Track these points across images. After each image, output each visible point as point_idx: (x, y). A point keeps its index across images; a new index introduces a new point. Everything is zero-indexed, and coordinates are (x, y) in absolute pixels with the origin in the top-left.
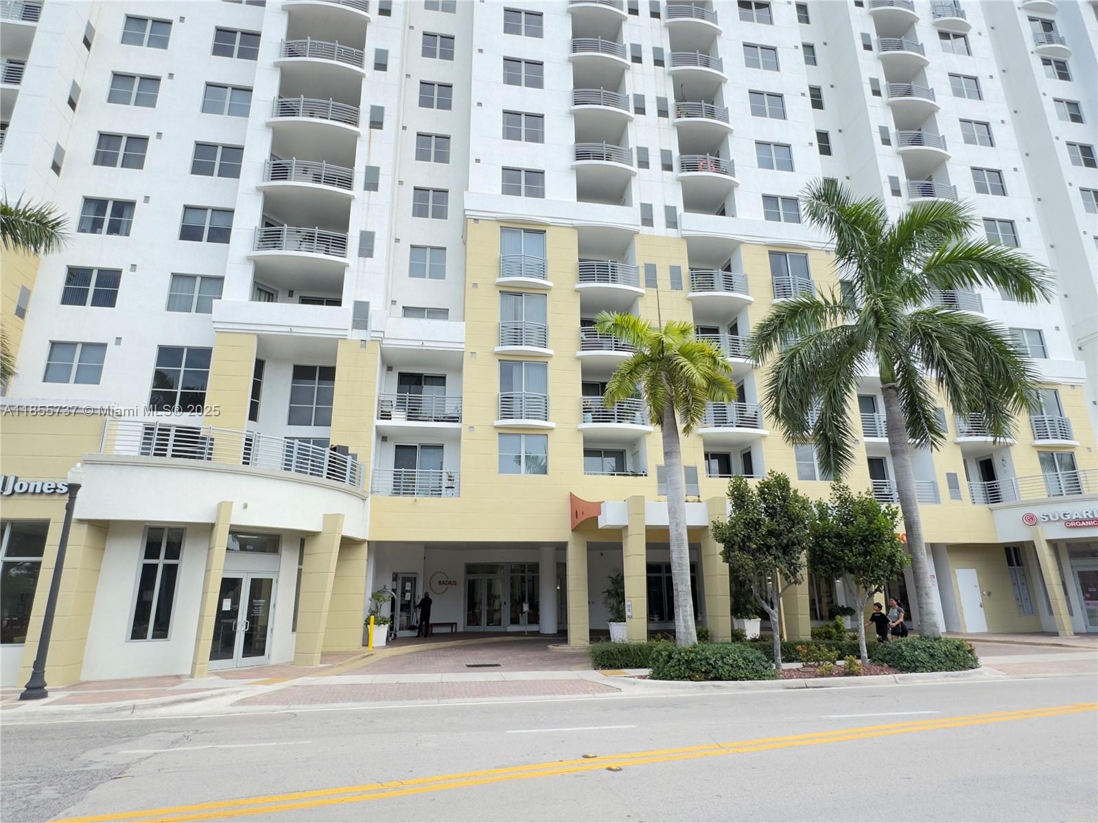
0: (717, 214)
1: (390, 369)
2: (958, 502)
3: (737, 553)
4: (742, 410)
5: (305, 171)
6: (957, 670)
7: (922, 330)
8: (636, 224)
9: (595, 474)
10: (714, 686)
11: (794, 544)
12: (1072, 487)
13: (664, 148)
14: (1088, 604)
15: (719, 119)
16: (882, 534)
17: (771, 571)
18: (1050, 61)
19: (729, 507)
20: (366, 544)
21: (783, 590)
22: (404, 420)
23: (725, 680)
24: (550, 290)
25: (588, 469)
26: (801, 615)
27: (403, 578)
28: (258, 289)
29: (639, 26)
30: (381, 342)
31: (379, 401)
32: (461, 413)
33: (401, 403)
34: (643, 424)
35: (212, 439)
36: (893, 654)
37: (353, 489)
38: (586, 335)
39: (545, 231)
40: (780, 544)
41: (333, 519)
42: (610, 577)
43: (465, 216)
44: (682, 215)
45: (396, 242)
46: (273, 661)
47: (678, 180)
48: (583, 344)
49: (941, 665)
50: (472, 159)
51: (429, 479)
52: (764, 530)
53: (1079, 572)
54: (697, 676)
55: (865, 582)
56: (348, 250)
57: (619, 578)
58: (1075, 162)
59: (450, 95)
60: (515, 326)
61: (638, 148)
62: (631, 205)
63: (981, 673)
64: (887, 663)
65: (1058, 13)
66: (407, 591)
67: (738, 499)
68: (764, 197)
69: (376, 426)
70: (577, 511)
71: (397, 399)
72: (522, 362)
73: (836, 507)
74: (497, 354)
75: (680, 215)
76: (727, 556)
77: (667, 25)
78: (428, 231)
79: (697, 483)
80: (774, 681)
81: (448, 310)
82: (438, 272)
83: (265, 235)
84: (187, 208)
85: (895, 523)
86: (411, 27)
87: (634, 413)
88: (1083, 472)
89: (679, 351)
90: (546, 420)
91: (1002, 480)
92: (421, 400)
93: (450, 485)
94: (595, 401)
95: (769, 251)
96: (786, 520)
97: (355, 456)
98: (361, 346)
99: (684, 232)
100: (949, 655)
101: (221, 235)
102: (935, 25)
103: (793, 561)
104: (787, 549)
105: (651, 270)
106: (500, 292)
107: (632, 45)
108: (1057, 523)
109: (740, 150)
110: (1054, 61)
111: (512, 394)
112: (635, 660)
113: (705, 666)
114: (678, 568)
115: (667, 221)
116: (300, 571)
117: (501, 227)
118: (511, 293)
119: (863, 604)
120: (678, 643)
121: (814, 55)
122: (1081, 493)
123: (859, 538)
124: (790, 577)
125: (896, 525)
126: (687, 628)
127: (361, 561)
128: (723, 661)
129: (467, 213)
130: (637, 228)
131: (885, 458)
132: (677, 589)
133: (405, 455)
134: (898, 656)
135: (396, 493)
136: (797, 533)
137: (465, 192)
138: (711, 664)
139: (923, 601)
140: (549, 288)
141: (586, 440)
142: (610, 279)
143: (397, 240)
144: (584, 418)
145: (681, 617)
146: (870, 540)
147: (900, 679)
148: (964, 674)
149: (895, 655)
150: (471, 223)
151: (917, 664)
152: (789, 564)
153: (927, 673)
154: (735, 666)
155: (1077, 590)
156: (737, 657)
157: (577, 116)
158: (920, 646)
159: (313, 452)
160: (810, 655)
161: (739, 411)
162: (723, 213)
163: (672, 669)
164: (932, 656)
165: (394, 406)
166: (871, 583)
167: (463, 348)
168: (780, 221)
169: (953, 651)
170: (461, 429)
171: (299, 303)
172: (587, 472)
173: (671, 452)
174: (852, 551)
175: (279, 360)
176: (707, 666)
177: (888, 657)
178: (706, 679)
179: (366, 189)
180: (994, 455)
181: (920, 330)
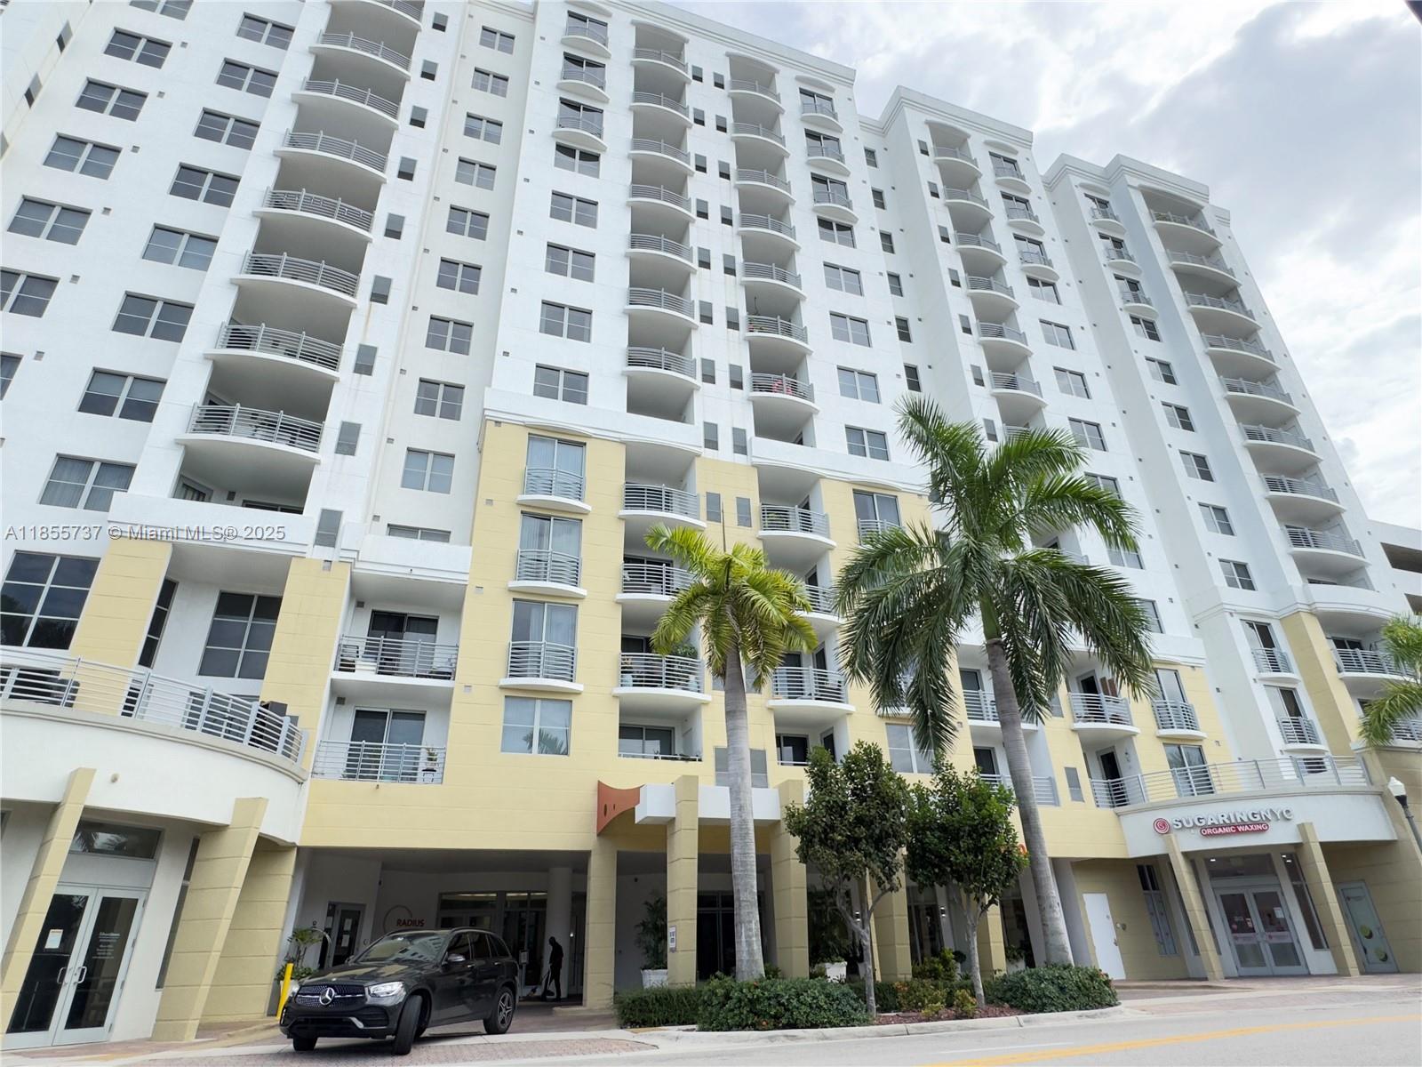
0: (794, 443)
1: (360, 604)
2: (1080, 804)
3: (817, 847)
4: (822, 679)
5: (275, 344)
6: (1093, 1009)
7: (1026, 579)
8: (697, 444)
9: (633, 757)
10: (786, 1036)
11: (888, 835)
12: (1202, 785)
13: (732, 363)
14: (1236, 938)
15: (797, 338)
16: (995, 823)
17: (861, 872)
18: (1138, 319)
19: (807, 789)
20: (294, 854)
21: (874, 903)
22: (373, 673)
23: (802, 1028)
24: (586, 514)
25: (623, 752)
26: (899, 944)
27: (344, 912)
28: (184, 485)
29: (708, 230)
30: (352, 565)
31: (339, 645)
32: (455, 668)
33: (371, 651)
34: (699, 691)
35: (77, 684)
36: (1014, 989)
37: (286, 763)
38: (629, 573)
39: (585, 444)
40: (871, 837)
41: (249, 806)
42: (646, 903)
43: (484, 416)
44: (753, 440)
45: (388, 442)
46: (116, 1036)
47: (748, 400)
48: (625, 585)
49: (1073, 1001)
50: (499, 351)
51: (400, 758)
52: (851, 817)
53: (1222, 896)
54: (764, 1023)
55: (977, 890)
56: (322, 444)
57: (659, 904)
58: (1172, 424)
59: (478, 278)
60: (538, 556)
61: (703, 360)
62: (692, 423)
63: (1121, 1012)
64: (1007, 1002)
65: (1143, 274)
66: (346, 932)
67: (819, 777)
68: (848, 428)
69: (332, 680)
70: (606, 806)
71: (367, 644)
72: (544, 603)
73: (939, 790)
74: (511, 590)
75: (751, 439)
76: (804, 855)
77: (739, 233)
78: (432, 433)
79: (766, 773)
80: (866, 1027)
81: (450, 532)
82: (441, 485)
83: (206, 414)
84: (97, 371)
85: (1009, 810)
86: (437, 199)
87: (687, 677)
88: (1213, 767)
89: (748, 582)
90: (572, 681)
91: (1126, 777)
92: (400, 647)
93: (431, 767)
94: (638, 660)
95: (854, 490)
96: (878, 804)
97: (294, 720)
98: (324, 568)
99: (754, 460)
100: (1082, 988)
101: (142, 410)
102: (1023, 270)
103: (888, 859)
104: (880, 842)
105: (714, 501)
106: (522, 512)
107: (700, 249)
108: (1192, 831)
109: (820, 372)
110: (1143, 321)
111: (528, 644)
112: (678, 1012)
113: (775, 1007)
114: (740, 869)
115: (735, 445)
116: (184, 890)
117: (529, 434)
118: (537, 516)
119: (975, 921)
120: (739, 976)
121: (899, 285)
122: (1212, 792)
123: (967, 828)
124: (884, 882)
125: (1010, 812)
126: (751, 953)
127: (284, 879)
128: (798, 1001)
129: (486, 413)
130: (698, 449)
131: (993, 748)
132: (739, 899)
133: (369, 723)
134: (1020, 991)
135: (349, 777)
136: (892, 820)
137: (487, 389)
138: (783, 1004)
139: (1047, 916)
140: (585, 513)
141: (624, 712)
142: (664, 507)
143: (390, 440)
144: (622, 681)
145: (743, 939)
146: (981, 831)
147: (1025, 1022)
148: (1101, 1013)
149: (1017, 990)
150: (490, 425)
151: (1045, 1000)
152: (883, 864)
153: (1057, 1013)
154: (814, 1006)
155: (1223, 921)
156: (817, 994)
157: (632, 318)
158: (1047, 977)
159: (233, 706)
160: (911, 995)
161: (819, 679)
162: (801, 442)
163: (731, 1014)
164: (1062, 989)
165: (361, 653)
166: (984, 890)
167: (466, 581)
168: (865, 456)
169: (1086, 981)
170: (453, 689)
171: (242, 506)
172: (622, 754)
173: (734, 712)
174: (959, 848)
175: (199, 583)
176: (778, 1008)
177: (1009, 994)
178: (776, 1027)
179: (355, 371)
180: (1116, 748)
181: (1023, 579)
